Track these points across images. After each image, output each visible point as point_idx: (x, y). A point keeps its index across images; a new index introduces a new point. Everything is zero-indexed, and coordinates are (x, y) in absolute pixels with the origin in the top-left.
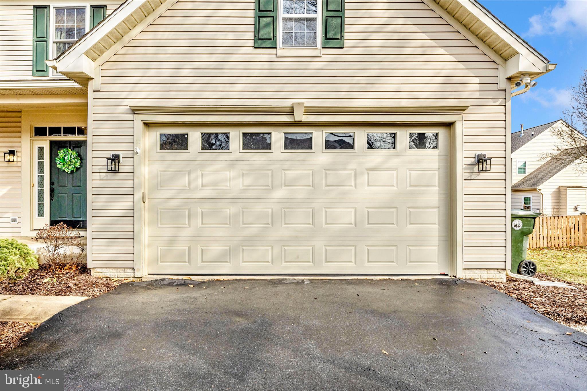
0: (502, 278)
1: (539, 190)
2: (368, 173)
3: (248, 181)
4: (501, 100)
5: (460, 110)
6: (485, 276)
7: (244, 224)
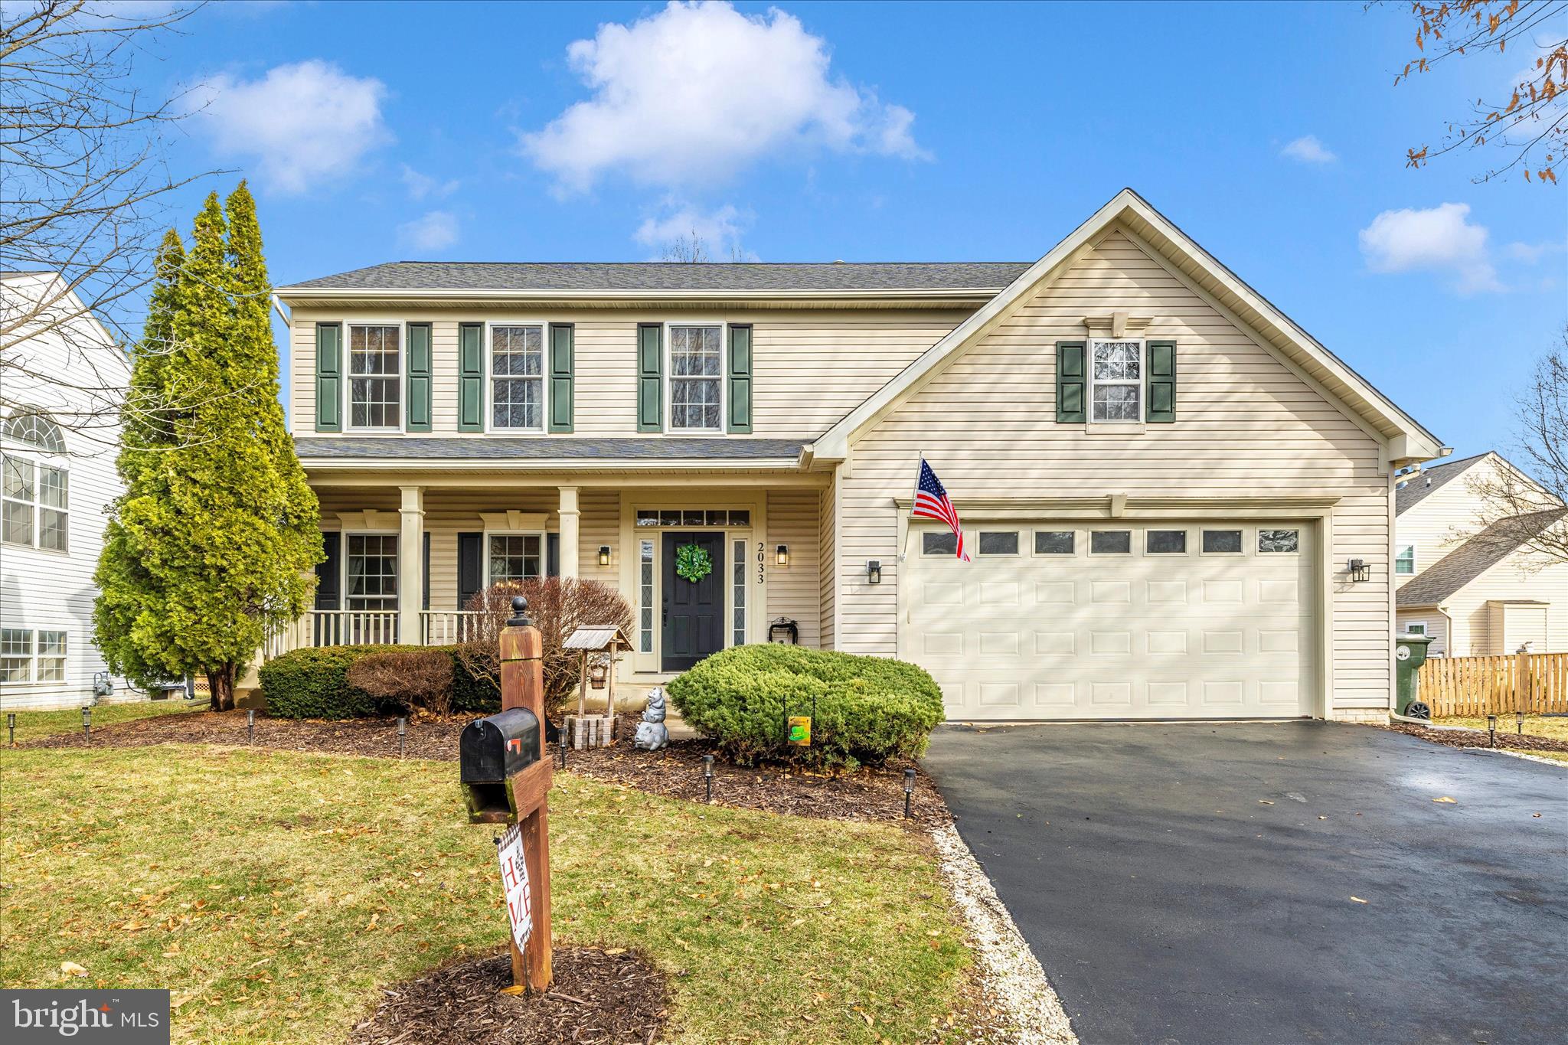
0: (1384, 719)
1: (1443, 609)
2: (1205, 584)
3: (1042, 597)
4: (1381, 489)
5: (1328, 503)
6: (1362, 717)
7: (1037, 652)
